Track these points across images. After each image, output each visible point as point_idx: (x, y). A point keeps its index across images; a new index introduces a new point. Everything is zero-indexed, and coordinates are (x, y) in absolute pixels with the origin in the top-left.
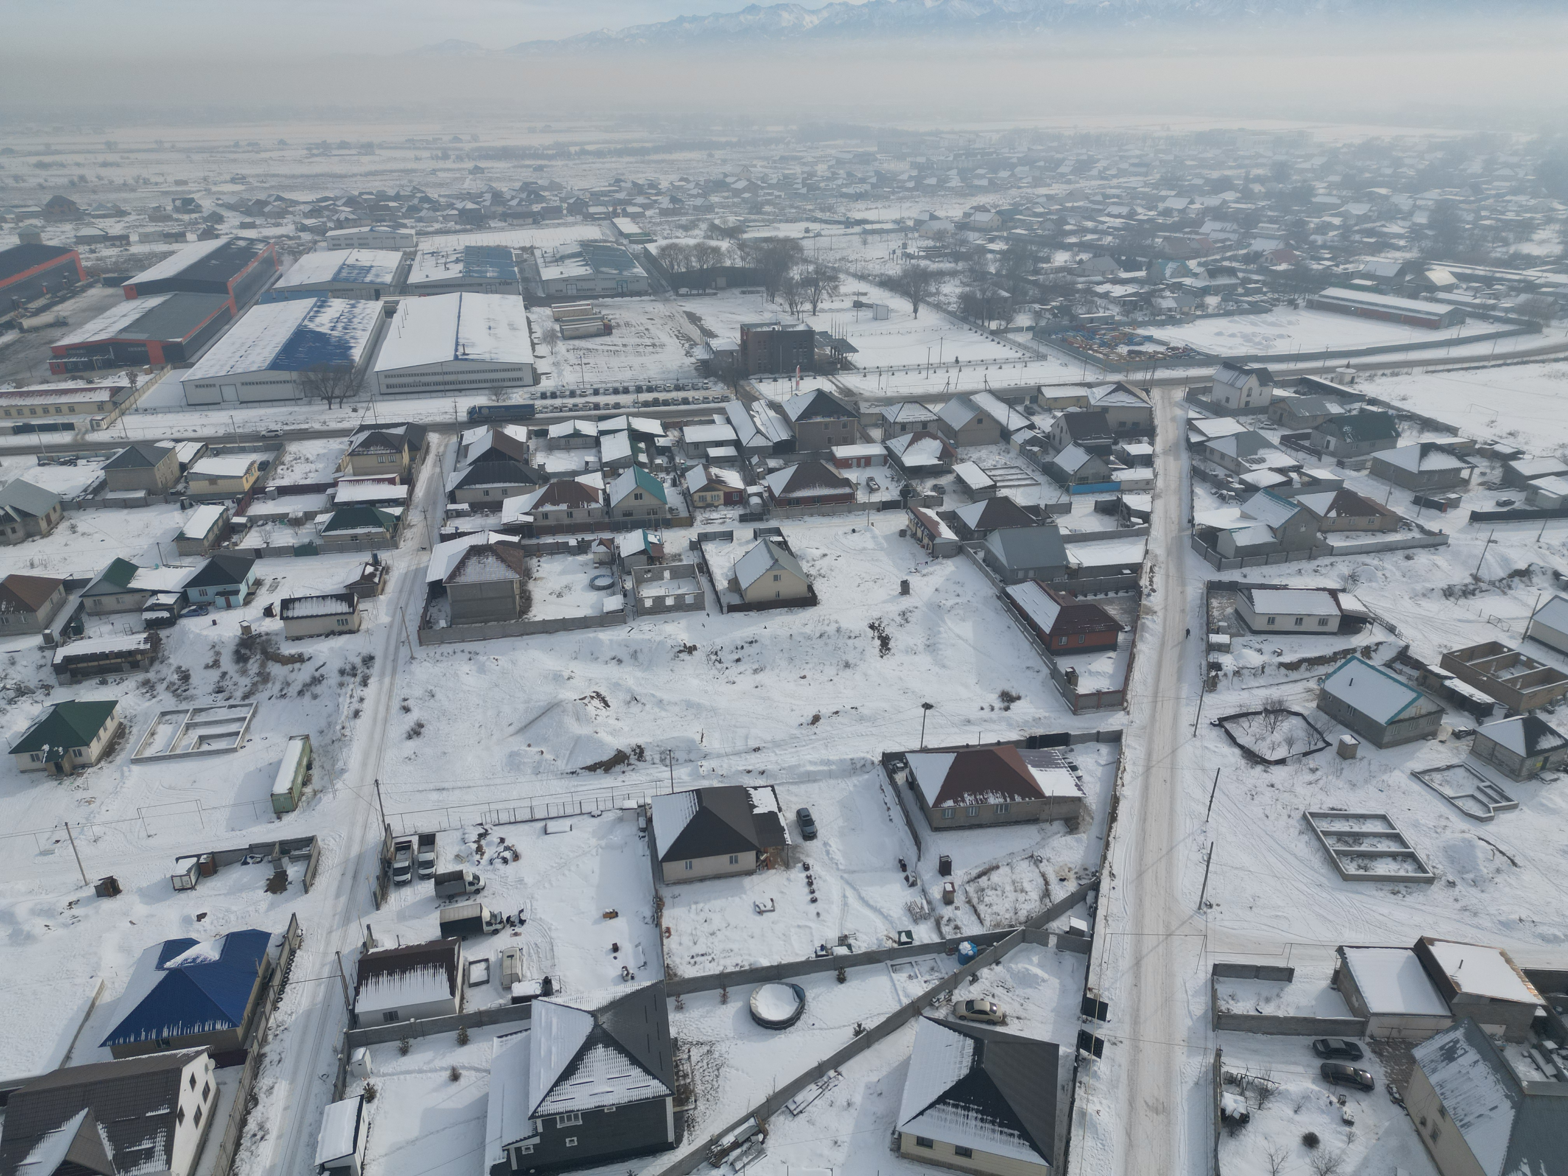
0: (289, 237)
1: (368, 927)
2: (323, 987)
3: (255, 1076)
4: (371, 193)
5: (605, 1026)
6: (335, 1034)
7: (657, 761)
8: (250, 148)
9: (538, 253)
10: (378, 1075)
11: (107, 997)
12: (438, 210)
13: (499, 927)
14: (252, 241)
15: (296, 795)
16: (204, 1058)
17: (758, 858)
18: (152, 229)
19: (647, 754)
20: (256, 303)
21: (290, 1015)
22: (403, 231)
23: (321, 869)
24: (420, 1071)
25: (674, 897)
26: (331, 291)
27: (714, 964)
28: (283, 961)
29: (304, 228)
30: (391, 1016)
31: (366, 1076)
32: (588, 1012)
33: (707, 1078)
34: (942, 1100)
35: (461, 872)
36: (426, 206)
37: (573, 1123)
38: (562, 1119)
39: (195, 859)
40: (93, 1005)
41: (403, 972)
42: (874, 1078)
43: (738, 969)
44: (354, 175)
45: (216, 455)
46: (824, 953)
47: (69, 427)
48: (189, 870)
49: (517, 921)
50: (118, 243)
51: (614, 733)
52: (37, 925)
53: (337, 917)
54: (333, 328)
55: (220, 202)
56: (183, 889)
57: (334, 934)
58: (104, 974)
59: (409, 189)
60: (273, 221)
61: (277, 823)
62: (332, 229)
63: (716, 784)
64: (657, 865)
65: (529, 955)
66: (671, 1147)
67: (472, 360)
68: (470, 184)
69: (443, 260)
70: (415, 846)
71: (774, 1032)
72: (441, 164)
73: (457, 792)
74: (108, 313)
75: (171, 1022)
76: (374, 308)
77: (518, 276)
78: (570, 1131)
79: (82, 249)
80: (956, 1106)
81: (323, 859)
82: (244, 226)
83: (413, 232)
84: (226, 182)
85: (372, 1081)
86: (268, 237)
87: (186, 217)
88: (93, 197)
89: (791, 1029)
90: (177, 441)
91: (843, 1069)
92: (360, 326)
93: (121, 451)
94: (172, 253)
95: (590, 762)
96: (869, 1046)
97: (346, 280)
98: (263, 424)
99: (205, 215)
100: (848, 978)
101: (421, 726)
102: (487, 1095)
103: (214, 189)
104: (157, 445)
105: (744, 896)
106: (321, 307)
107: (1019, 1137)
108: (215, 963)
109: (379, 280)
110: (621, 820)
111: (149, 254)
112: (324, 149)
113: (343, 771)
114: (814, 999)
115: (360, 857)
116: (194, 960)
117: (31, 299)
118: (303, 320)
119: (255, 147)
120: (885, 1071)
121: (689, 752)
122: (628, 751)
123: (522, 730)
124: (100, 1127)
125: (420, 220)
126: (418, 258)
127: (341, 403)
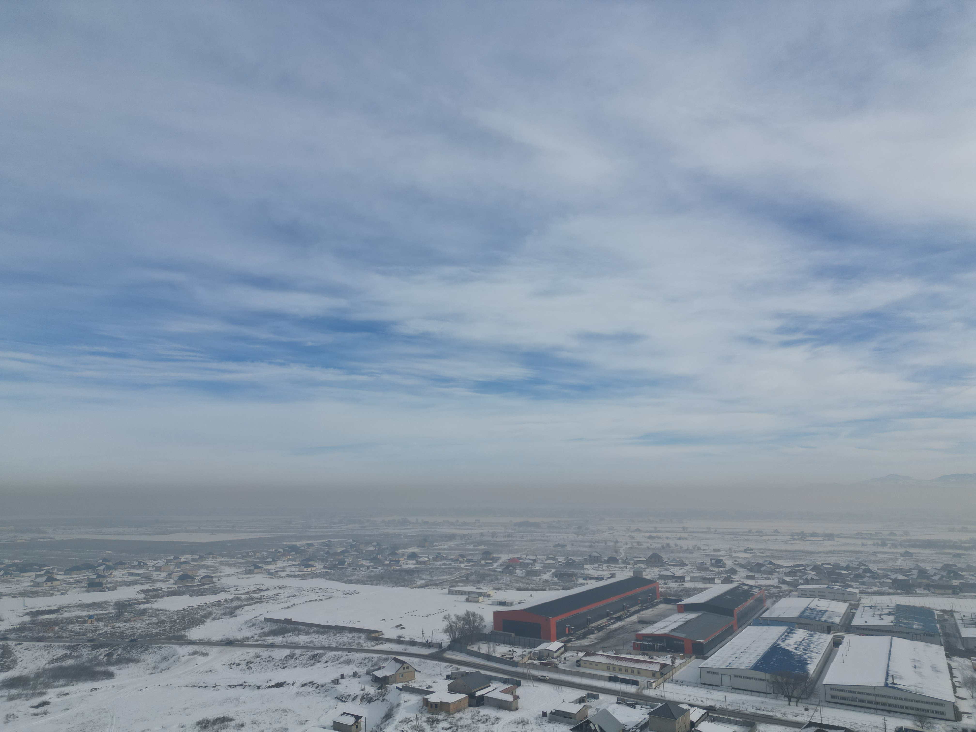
0: (773, 586)
4: (830, 564)
8: (757, 534)
9: (957, 616)
12: (876, 579)
14: (752, 587)
18: (698, 575)
20: (750, 625)
22: (850, 590)
26: (797, 624)
29: (784, 582)
36: (868, 575)
44: (820, 552)
45: (713, 721)
47: (636, 683)
50: (679, 580)
54: (797, 649)
55: (736, 562)
59: (857, 563)
60: (766, 576)
62: (802, 584)
67: (900, 690)
68: (900, 563)
69: (879, 612)
72: (880, 549)
74: (667, 619)
76: (826, 639)
77: (940, 631)
79: (661, 582)
82: (748, 577)
83: (857, 591)
84: (741, 552)
86: (761, 585)
87: (716, 570)
88: (671, 555)
90: (692, 706)
92: (815, 650)
93: (660, 705)
94: (706, 589)
97: (808, 618)
98: (744, 706)
99: (727, 569)
103: (734, 555)
104: (680, 706)
106: (789, 633)
109: (831, 621)
111: (694, 588)
112: (802, 536)
117: (632, 606)
118: (778, 640)
119: (760, 533)
125: (863, 583)
126: (860, 609)
127: (797, 702)
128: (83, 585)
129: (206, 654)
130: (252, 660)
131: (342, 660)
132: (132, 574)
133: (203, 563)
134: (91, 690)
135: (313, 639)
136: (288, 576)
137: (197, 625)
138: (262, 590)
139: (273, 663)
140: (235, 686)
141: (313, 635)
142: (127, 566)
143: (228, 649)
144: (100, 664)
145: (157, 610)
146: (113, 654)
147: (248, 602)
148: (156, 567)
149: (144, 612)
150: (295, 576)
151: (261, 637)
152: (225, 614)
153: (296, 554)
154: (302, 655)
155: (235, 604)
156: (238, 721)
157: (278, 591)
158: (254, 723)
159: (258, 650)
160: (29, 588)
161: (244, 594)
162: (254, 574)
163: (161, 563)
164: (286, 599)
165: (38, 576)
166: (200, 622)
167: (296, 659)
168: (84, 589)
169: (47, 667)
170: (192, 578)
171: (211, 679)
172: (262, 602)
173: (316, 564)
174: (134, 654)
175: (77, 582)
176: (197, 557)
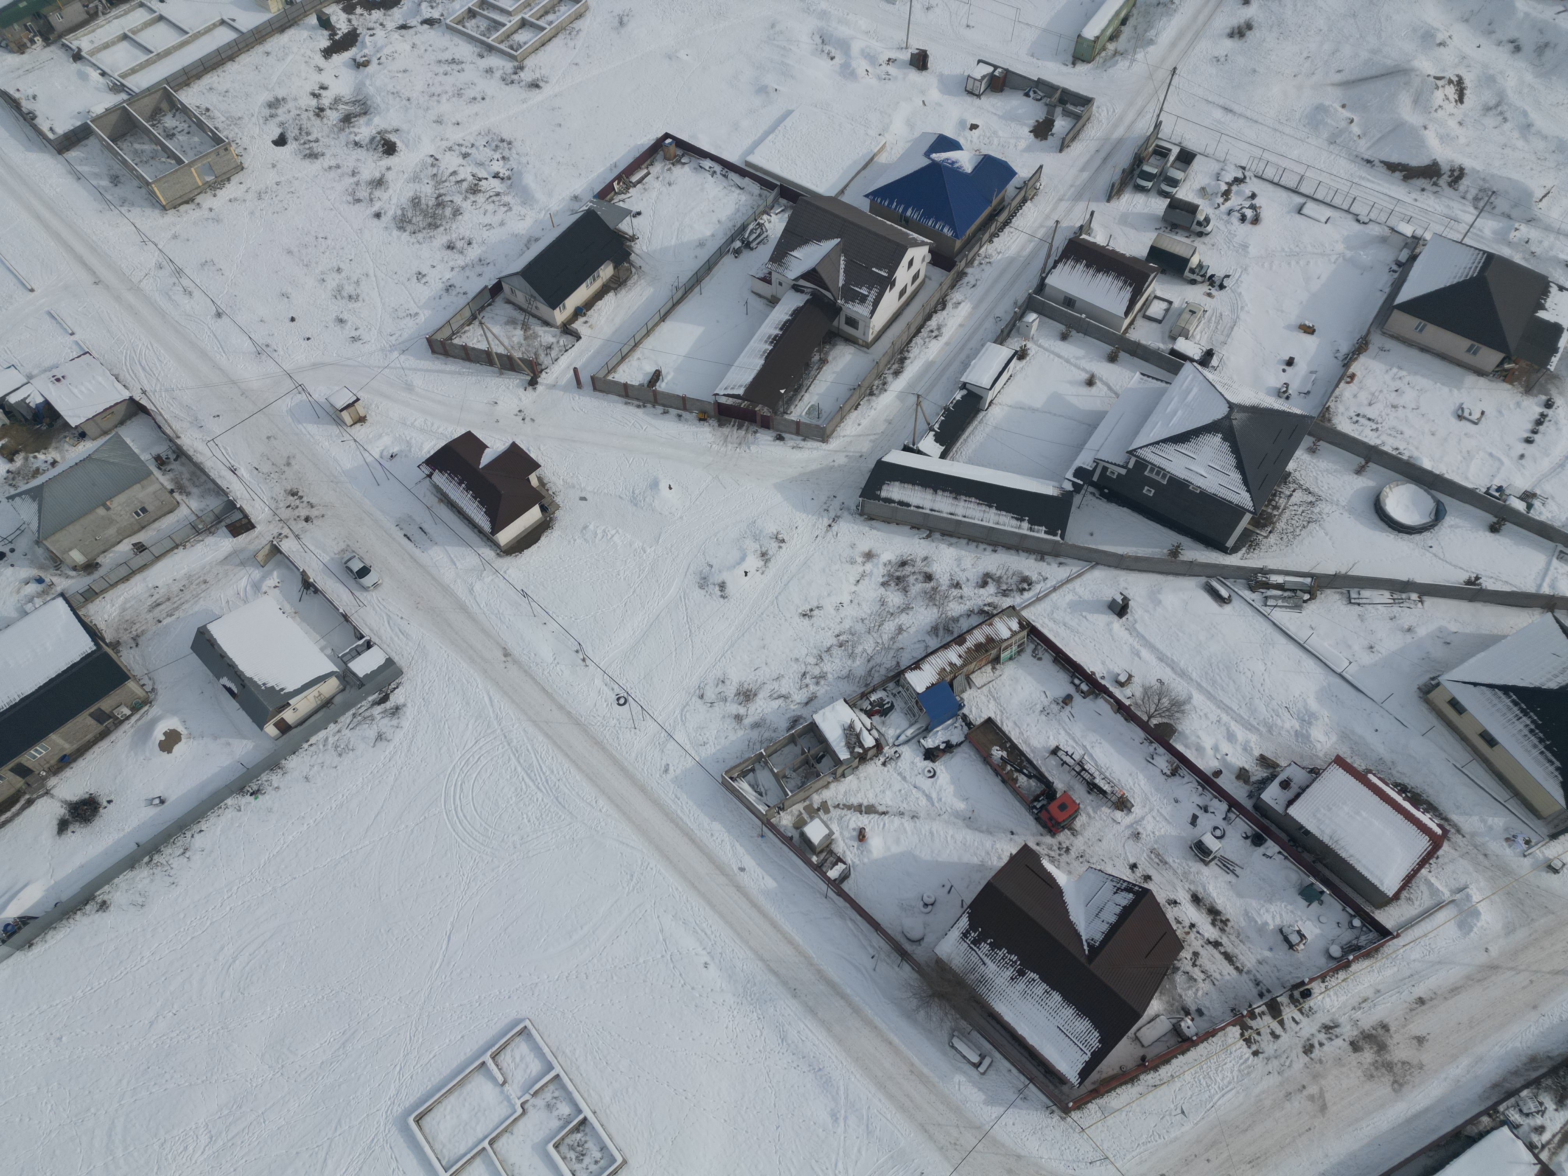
1: (1092, 213)
2: (1032, 244)
3: (952, 286)
5: (1234, 422)
6: (1023, 289)
7: (1470, 196)
10: (1036, 343)
11: (883, 159)
13: (1199, 279)
15: (1099, 46)
16: (925, 250)
17: (1502, 363)
19: (1464, 183)
21: (999, 253)
23: (1082, 135)
24: (1067, 361)
25: (1382, 349)
27: (1375, 434)
28: (1014, 203)
30: (1069, 302)
31: (1027, 337)
32: (1228, 402)
33: (1293, 522)
34: (1506, 689)
35: (1197, 207)
37: (1158, 478)
38: (1152, 470)
39: (991, 69)
40: (872, 159)
41: (1098, 271)
42: (1453, 627)
43: (1394, 453)
46: (1497, 494)
48: (983, 77)
49: (1218, 283)
51: (1446, 138)
52: (861, 65)
53: (1073, 189)
56: (971, 93)
57: (1063, 203)
58: (889, 138)
61: (1069, 69)
63: (1518, 259)
64: (1388, 308)
65: (1209, 321)
66: (1225, 550)
70: (1172, 158)
71: (1386, 527)
73: (1241, 121)
75: (917, 208)
78: (1153, 483)
80: (1515, 704)
81: (1089, 125)
85: (1029, 345)
89: (1406, 536)
91: (1429, 601)
95: (1394, 159)
96: (1471, 600)
100: (1502, 533)
101: (1249, 27)
102: (1106, 412)
105: (1455, 391)
107: (1557, 769)
108: (966, 175)
110: (1383, 240)
113: (1151, 42)
114: (1451, 526)
115: (1120, 141)
116: (953, 163)
120: (1468, 630)
121: (1516, 205)
122: (1445, 167)
123: (1347, 84)
124: (842, 258)
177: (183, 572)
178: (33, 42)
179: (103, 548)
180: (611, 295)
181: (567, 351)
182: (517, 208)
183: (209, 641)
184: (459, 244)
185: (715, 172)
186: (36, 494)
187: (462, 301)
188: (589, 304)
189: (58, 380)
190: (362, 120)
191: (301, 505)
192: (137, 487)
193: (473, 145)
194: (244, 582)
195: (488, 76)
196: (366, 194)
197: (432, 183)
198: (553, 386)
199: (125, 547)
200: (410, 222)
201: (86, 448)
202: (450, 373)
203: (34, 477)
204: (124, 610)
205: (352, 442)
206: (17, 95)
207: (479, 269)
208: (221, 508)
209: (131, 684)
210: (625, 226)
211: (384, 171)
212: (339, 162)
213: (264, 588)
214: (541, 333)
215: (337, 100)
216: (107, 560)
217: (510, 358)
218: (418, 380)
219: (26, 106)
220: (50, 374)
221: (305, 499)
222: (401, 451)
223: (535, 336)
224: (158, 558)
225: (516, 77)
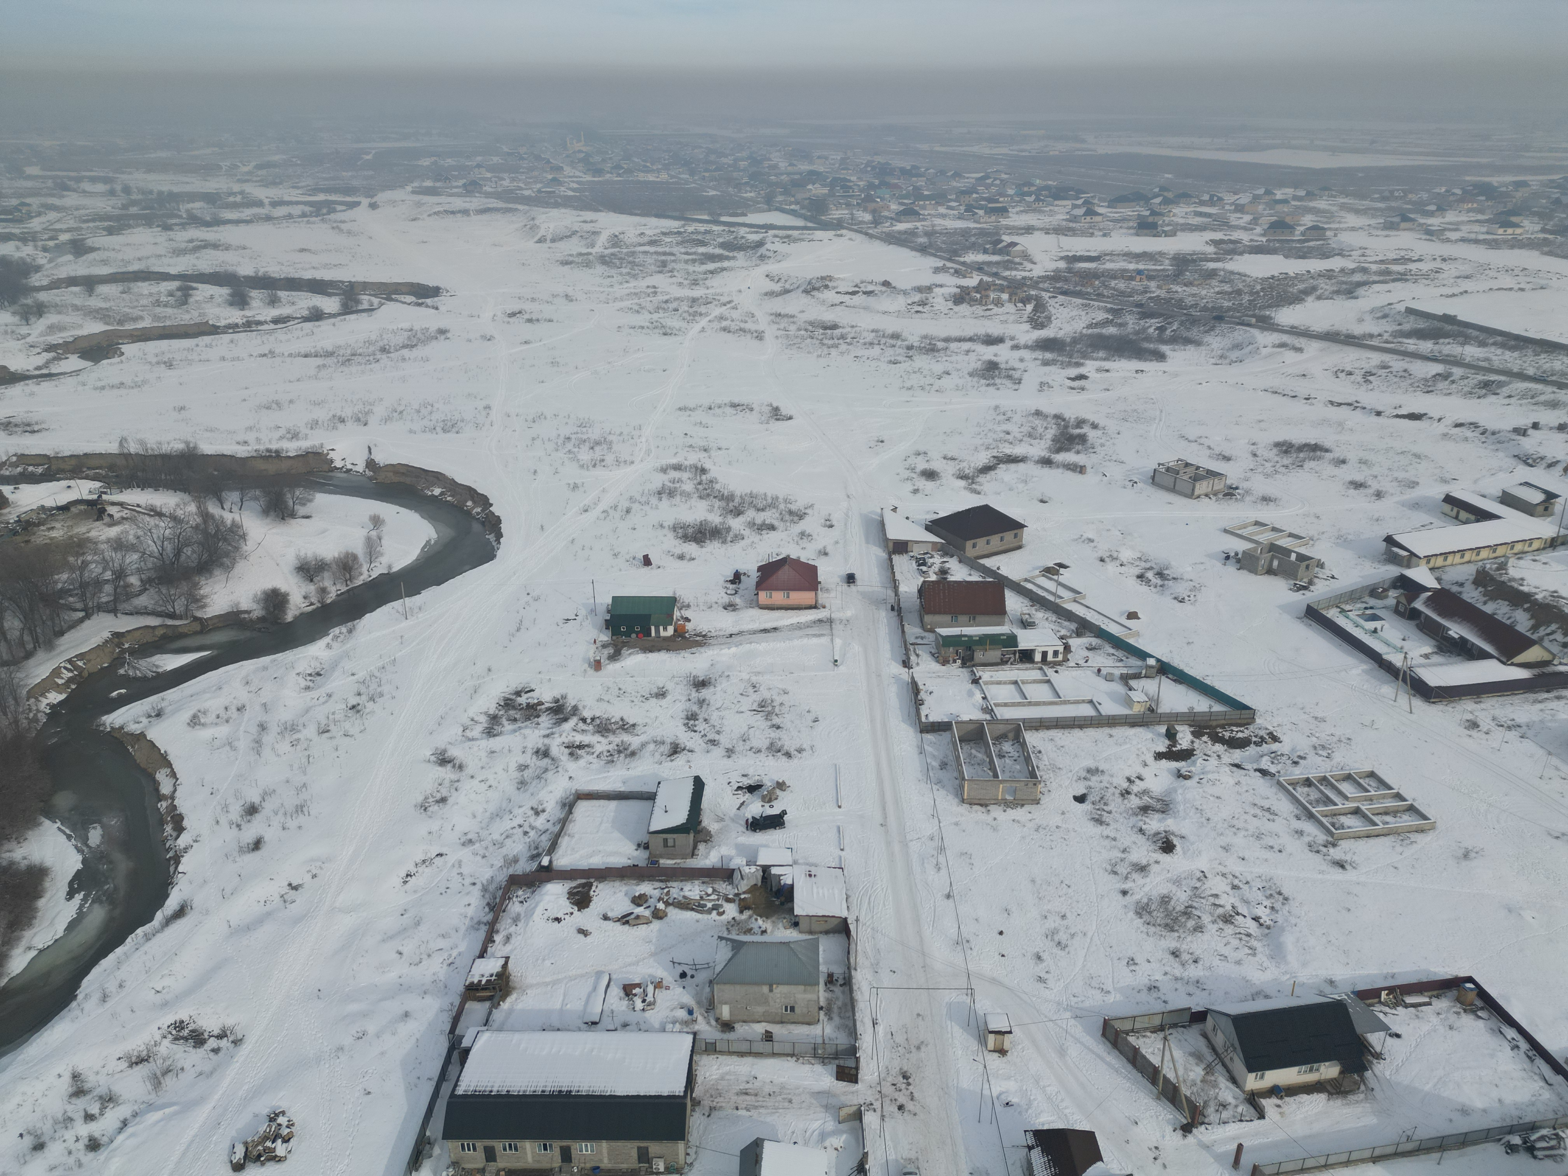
128: (1131, 224)
129: (1300, 350)
130: (1374, 371)
131: (1542, 398)
132: (1201, 214)
133: (1312, 204)
134: (1137, 372)
135: (1491, 356)
136: (1463, 240)
137: (1290, 304)
138: (1410, 260)
139: (1410, 382)
140: (1340, 405)
141: (1493, 349)
142: (1193, 200)
143: (1335, 347)
144: (1148, 339)
145: (1232, 273)
146: (1166, 329)
147: (1382, 278)
148: (1237, 206)
149: (1213, 274)
150: (1476, 241)
151: (1395, 337)
152: (1338, 292)
153: (1487, 200)
154: (1463, 378)
155: (1358, 277)
156: (1337, 454)
157: (1438, 264)
158: (1362, 462)
159: (1387, 358)
160: (1064, 223)
161: (1375, 262)
162: (1398, 229)
163: (1244, 199)
164: (1452, 281)
165: (1075, 206)
166: (1297, 299)
167: (1453, 382)
168: (1132, 231)
169: (1084, 331)
170: (1291, 228)
171: (1303, 387)
172: (1407, 280)
173: (1526, 223)
174: (1194, 333)
175: (1123, 220)
176: (1302, 193)
177: (782, 1080)
178: (955, 661)
179: (745, 1018)
180: (1322, 1097)
181: (1241, 1121)
182: (1261, 957)
183: (757, 1156)
184: (1185, 957)
185: (1517, 1047)
186: (737, 946)
187: (1159, 1007)
188: (1292, 1091)
189: (810, 875)
190: (1157, 816)
191: (904, 1091)
192: (802, 988)
193: (1247, 883)
194: (816, 1124)
195: (1296, 836)
196: (1125, 872)
197: (1189, 893)
198: (1206, 1147)
199: (760, 1028)
200: (1150, 913)
201: (791, 935)
202: (1109, 1064)
203: (745, 933)
204: (722, 1078)
205: (981, 1067)
206: (921, 687)
207: (1191, 989)
208: (844, 1047)
209: (681, 1145)
210: (1375, 1039)
211: (1152, 861)
212: (1118, 836)
213: (827, 1143)
214: (1222, 1086)
215: (1145, 792)
216: (742, 1030)
217: (1176, 1089)
218: (1073, 1051)
219: (922, 695)
220: (809, 868)
221: (911, 1088)
222: (1018, 1105)
223: (1215, 1085)
224: (774, 1055)
225: (1324, 850)
